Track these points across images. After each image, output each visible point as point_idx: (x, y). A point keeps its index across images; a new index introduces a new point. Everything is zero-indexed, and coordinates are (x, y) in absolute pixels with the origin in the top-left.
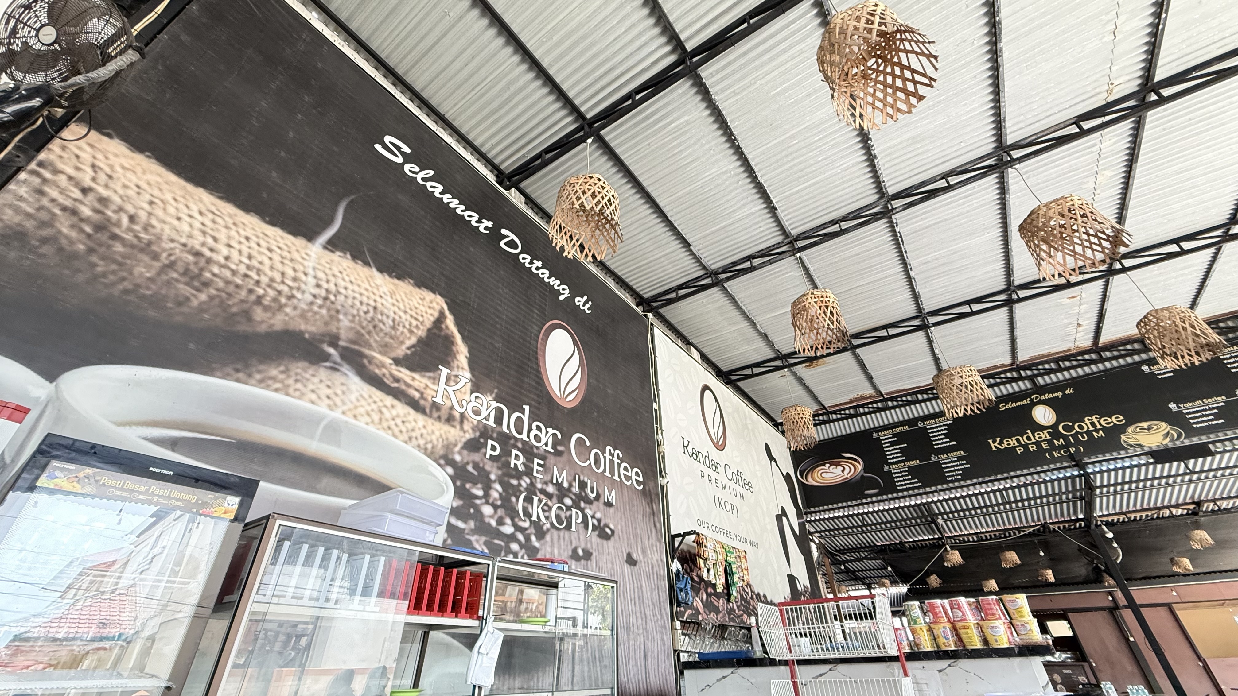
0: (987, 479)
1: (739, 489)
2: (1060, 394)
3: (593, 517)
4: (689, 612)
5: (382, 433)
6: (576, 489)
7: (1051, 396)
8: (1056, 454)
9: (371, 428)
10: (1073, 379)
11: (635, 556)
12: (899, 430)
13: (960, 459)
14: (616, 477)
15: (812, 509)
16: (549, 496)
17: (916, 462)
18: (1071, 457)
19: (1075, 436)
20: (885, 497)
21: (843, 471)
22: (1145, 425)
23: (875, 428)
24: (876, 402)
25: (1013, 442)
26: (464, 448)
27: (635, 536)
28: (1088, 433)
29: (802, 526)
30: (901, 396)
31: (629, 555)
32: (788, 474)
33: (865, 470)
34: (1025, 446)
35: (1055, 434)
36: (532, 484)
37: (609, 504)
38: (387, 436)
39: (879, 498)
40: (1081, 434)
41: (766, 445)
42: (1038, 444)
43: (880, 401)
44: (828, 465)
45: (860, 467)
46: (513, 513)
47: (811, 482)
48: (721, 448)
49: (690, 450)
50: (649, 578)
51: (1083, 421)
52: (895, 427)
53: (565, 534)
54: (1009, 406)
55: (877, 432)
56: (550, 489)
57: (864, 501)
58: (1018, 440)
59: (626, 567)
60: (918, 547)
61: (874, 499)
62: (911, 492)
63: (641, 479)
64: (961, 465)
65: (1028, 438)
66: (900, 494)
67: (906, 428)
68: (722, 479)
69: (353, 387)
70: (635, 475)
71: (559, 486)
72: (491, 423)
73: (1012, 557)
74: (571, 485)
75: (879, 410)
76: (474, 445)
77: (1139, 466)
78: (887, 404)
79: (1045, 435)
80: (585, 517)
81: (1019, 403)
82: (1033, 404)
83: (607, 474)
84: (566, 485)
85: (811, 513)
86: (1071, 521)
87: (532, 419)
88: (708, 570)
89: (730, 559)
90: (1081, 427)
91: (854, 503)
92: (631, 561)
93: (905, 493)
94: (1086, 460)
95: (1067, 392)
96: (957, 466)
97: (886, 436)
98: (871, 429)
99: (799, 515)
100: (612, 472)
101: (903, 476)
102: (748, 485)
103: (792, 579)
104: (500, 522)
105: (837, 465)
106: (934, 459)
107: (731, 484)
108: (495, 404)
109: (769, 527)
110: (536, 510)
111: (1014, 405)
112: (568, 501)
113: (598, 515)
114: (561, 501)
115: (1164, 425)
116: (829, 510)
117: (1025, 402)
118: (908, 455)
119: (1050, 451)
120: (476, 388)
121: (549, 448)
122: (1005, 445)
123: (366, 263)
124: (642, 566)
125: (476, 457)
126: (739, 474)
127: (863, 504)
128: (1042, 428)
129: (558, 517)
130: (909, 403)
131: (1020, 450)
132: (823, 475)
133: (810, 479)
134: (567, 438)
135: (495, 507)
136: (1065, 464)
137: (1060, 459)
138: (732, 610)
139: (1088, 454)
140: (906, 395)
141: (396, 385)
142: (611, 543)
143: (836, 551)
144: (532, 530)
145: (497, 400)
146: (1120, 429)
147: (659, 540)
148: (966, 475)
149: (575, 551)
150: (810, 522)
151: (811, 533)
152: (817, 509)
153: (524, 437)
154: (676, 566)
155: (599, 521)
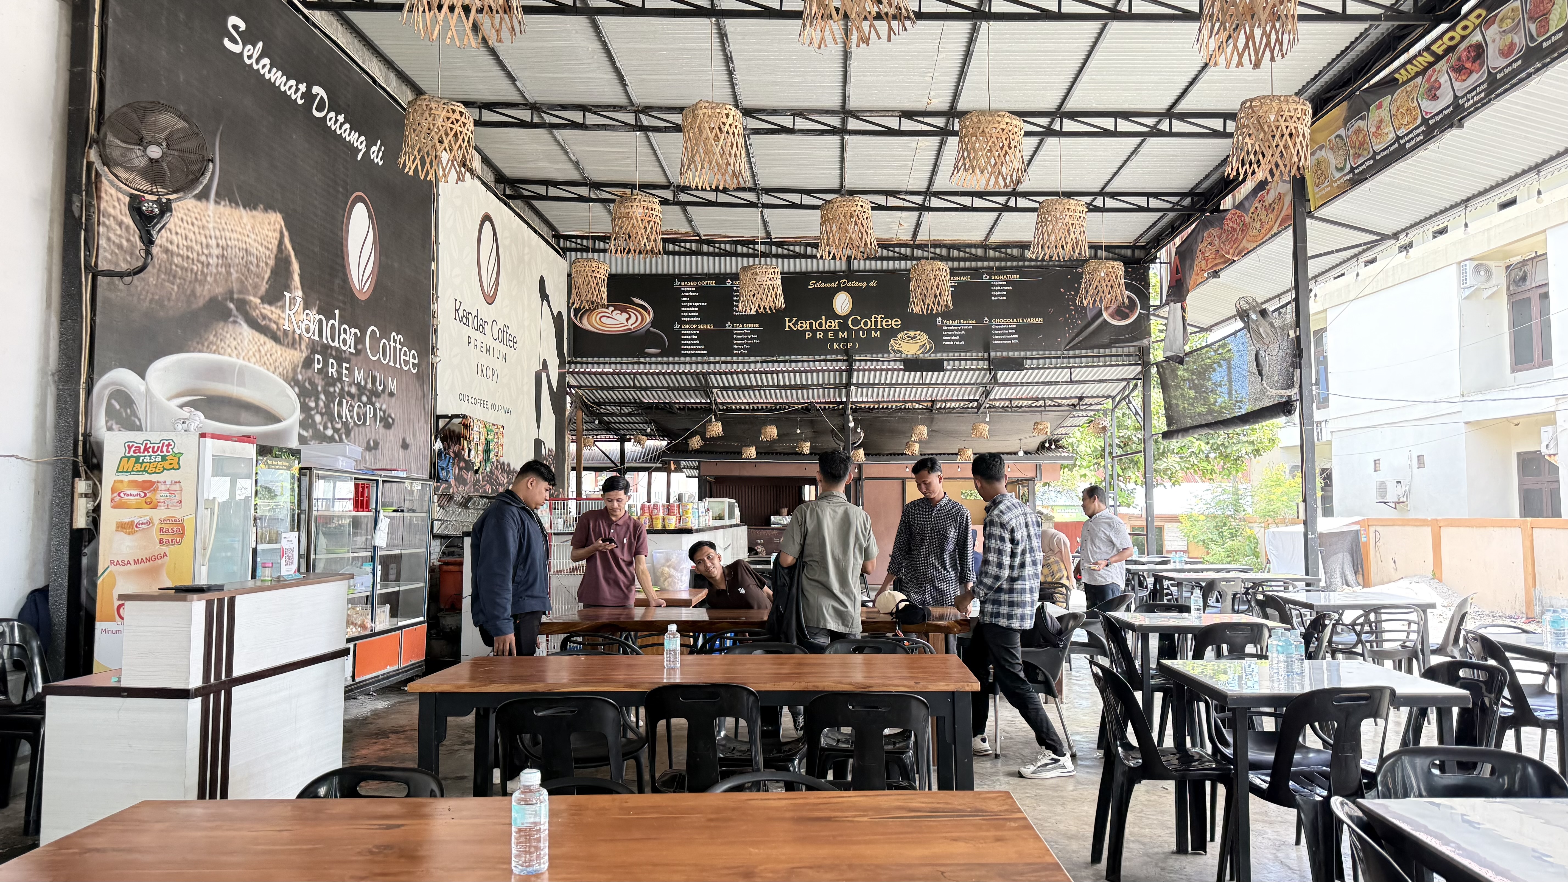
0: (770, 359)
1: (503, 349)
2: (865, 284)
3: (380, 409)
4: (444, 486)
5: (261, 369)
6: (369, 386)
7: (857, 284)
8: (836, 346)
9: (257, 367)
10: (882, 271)
11: (408, 441)
12: (704, 283)
13: (753, 332)
14: (398, 366)
15: (579, 359)
16: (352, 396)
17: (709, 327)
18: (846, 352)
19: (857, 332)
20: (665, 359)
21: (627, 320)
22: (912, 333)
23: (680, 275)
24: (691, 241)
25: (806, 325)
26: (303, 367)
27: (409, 421)
28: (869, 331)
29: (561, 377)
30: (720, 242)
31: (404, 440)
32: (560, 313)
33: (654, 323)
34: (814, 332)
35: (843, 326)
36: (342, 389)
37: (391, 394)
38: (263, 370)
39: (659, 359)
40: (863, 330)
41: (542, 278)
42: (826, 332)
43: (696, 241)
44: (611, 308)
45: (649, 319)
46: (331, 419)
47: (585, 324)
48: (490, 300)
49: (461, 314)
50: (416, 459)
51: (870, 319)
52: (701, 279)
53: (362, 429)
54: (818, 285)
55: (680, 280)
56: (353, 390)
57: (642, 360)
58: (811, 324)
59: (401, 450)
60: (687, 409)
61: (653, 359)
62: (694, 359)
63: (416, 361)
64: (752, 339)
65: (820, 325)
66: (682, 359)
67: (713, 283)
68: (488, 340)
69: (245, 334)
70: (412, 357)
71: (358, 385)
72: (316, 338)
73: (772, 432)
74: (366, 383)
75: (691, 253)
76: (308, 363)
77: (893, 370)
78: (701, 248)
79: (835, 324)
80: (375, 410)
81: (828, 285)
82: (838, 289)
83: (391, 364)
84: (363, 383)
85: (576, 363)
86: (836, 403)
87: (340, 324)
88: (470, 450)
89: (490, 437)
90: (866, 324)
91: (630, 360)
92: (405, 446)
93: (688, 359)
94: (857, 357)
95: (871, 284)
96: (747, 339)
97: (687, 287)
98: (674, 275)
99: (562, 365)
100: (395, 363)
101: (691, 339)
102: (512, 341)
103: (538, 443)
104: (325, 428)
105: (623, 310)
106: (729, 326)
107: (496, 345)
108: (318, 317)
109: (525, 389)
110: (345, 412)
111: (823, 285)
112: (364, 399)
113: (384, 407)
114: (360, 400)
115: (925, 336)
116: (598, 363)
117: (833, 285)
118: (704, 315)
119: (831, 342)
120: (307, 306)
121: (352, 350)
122: (798, 327)
123: (237, 204)
124: (413, 449)
125: (309, 373)
126: (505, 330)
127: (639, 363)
128: (836, 316)
129: (358, 414)
130: (727, 254)
131: (808, 335)
132: (603, 319)
133: (585, 321)
134: (363, 332)
135: (322, 415)
136: (839, 357)
137: (836, 352)
138: (478, 481)
139: (861, 351)
140: (725, 243)
141: (263, 323)
142: (392, 431)
143: (594, 403)
144: (343, 430)
145: (319, 313)
146: (891, 333)
147: (426, 422)
148: (753, 351)
149: (368, 442)
150: (572, 373)
151: (570, 387)
152: (584, 359)
153: (336, 344)
154: (438, 445)
155: (384, 412)
